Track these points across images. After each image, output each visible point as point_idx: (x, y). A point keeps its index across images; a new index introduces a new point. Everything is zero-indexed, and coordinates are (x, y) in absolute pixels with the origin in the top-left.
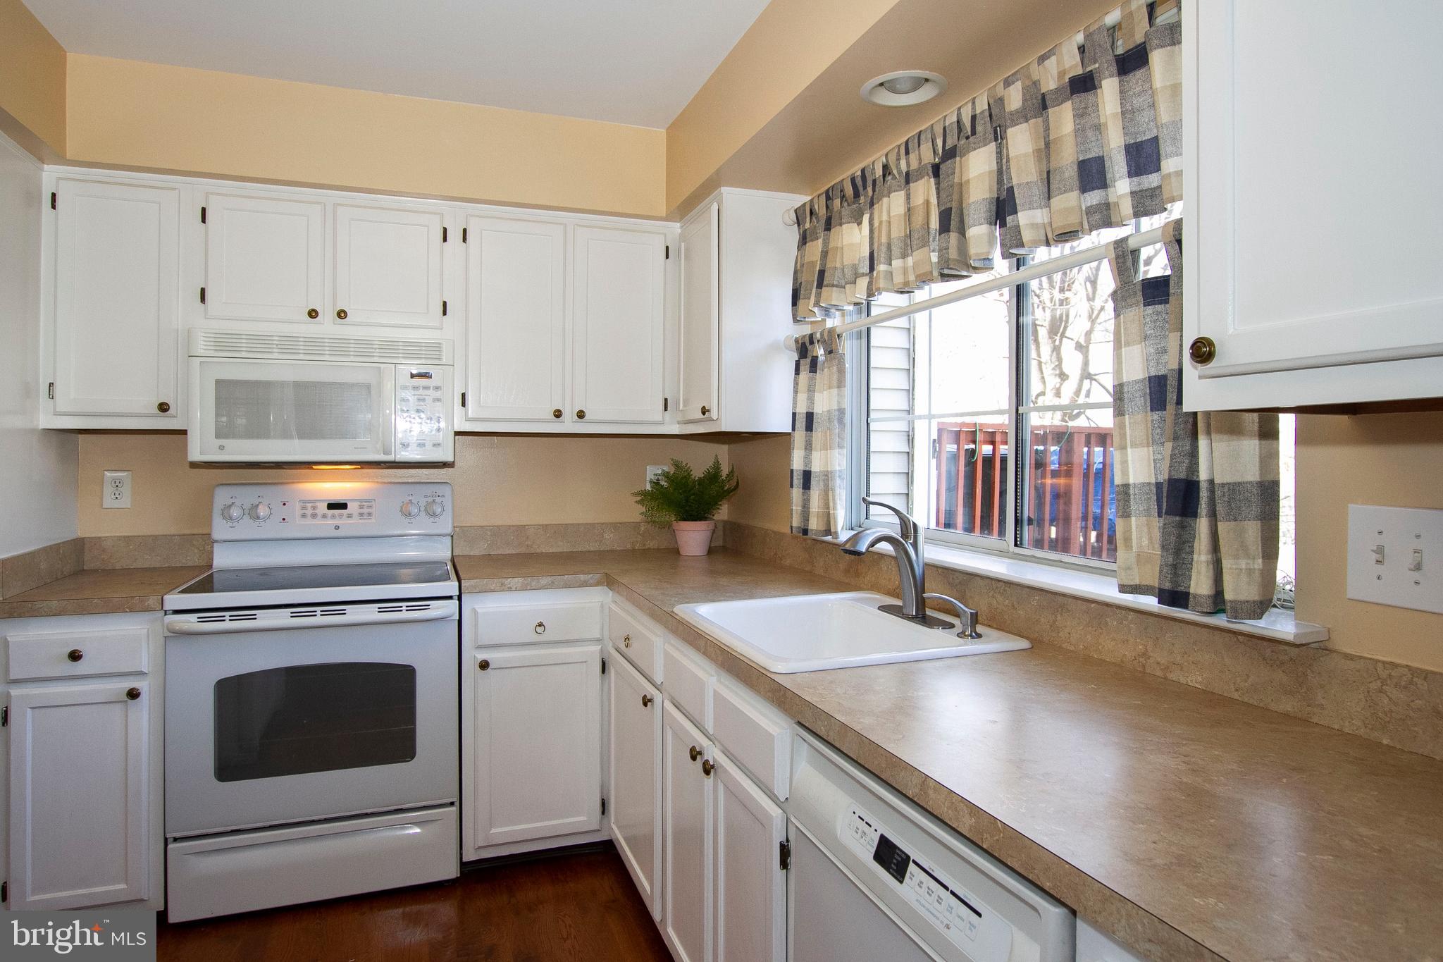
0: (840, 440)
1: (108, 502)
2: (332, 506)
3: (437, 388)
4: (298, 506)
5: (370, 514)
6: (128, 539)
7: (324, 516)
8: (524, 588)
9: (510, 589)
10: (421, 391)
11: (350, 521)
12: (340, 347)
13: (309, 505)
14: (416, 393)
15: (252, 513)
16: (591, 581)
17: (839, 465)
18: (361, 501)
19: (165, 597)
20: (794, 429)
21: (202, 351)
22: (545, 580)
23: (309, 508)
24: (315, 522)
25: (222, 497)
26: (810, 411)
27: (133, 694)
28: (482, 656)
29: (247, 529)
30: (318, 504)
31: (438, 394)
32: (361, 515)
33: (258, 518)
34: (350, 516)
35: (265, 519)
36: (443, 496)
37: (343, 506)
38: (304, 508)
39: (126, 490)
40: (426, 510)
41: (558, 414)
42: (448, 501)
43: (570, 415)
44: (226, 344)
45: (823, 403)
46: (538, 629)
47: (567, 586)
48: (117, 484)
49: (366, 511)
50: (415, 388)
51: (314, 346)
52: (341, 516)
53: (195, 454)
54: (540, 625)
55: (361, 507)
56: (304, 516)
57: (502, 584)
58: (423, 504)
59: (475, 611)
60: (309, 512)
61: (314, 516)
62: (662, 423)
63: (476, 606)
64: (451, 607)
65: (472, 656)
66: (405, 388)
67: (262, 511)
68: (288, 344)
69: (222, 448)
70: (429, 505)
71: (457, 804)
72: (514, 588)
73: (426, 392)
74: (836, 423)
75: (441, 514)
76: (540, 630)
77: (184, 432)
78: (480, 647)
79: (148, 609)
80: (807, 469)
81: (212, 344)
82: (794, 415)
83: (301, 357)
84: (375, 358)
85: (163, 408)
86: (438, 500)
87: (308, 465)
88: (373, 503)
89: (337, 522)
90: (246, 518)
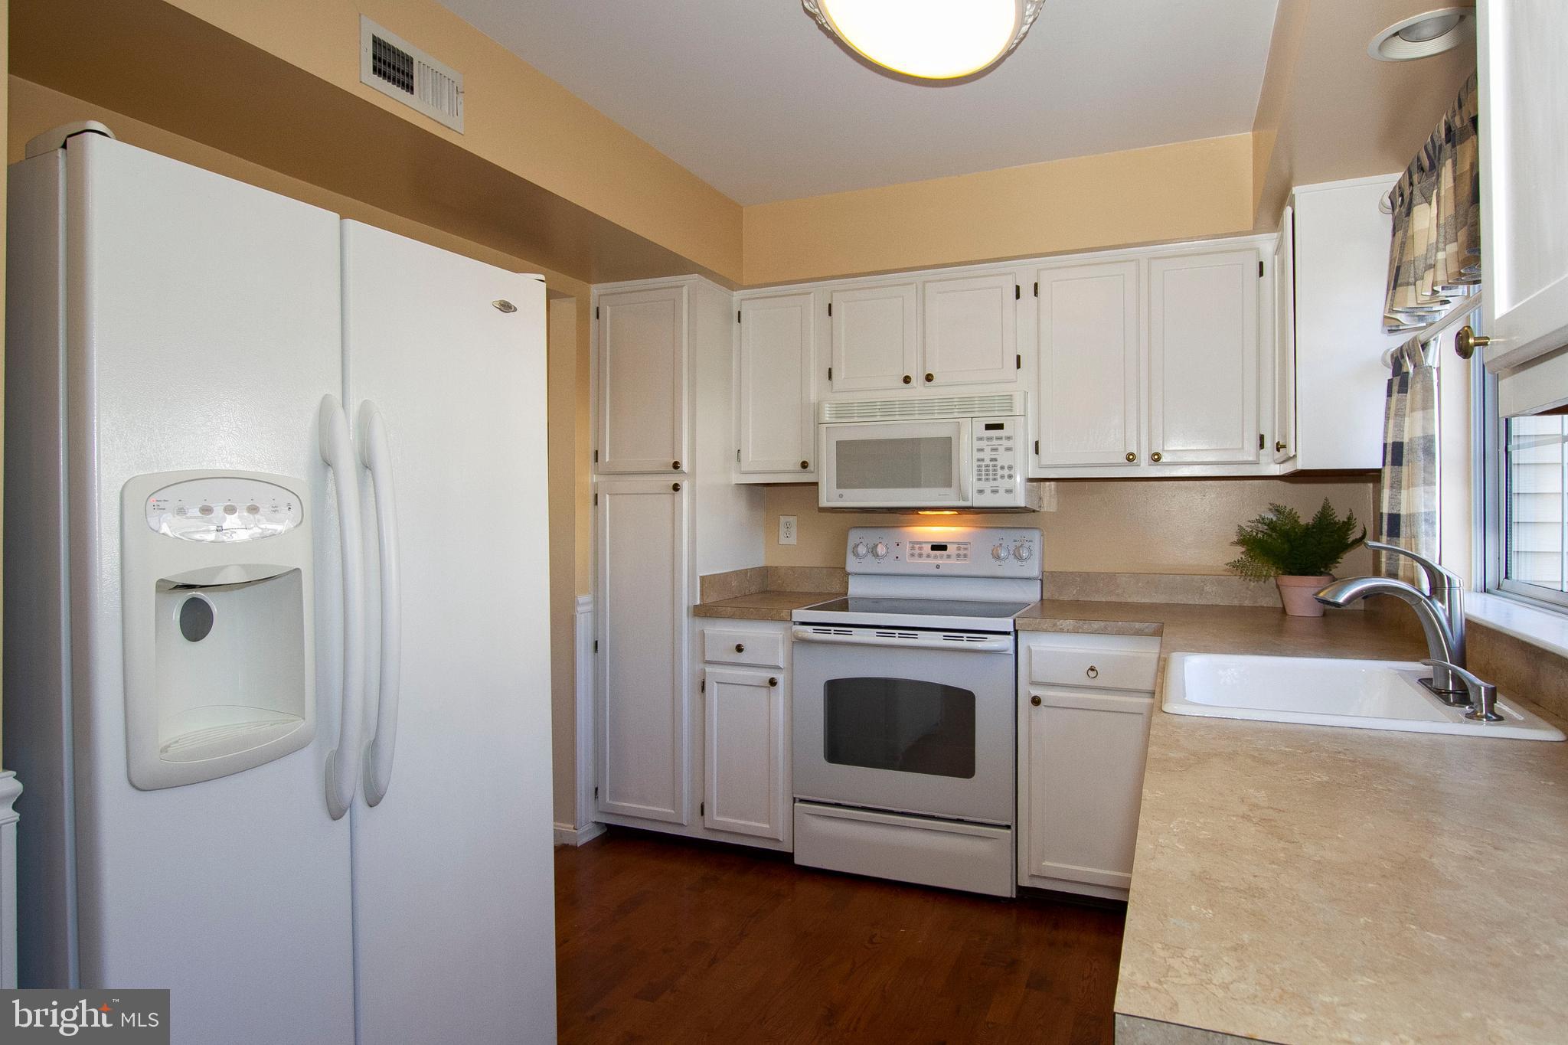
0: (1426, 475)
1: (783, 541)
2: (935, 548)
3: (1009, 438)
4: (908, 546)
5: (965, 556)
6: (792, 568)
7: (928, 556)
8: (1075, 631)
9: (1062, 631)
10: (995, 442)
11: (948, 561)
12: (926, 407)
13: (917, 546)
14: (989, 443)
15: (873, 551)
16: (1146, 630)
17: (1425, 506)
18: (958, 543)
19: (793, 611)
20: (1384, 464)
21: (827, 419)
22: (1096, 625)
23: (917, 548)
24: (920, 561)
25: (854, 537)
26: (1398, 440)
27: (773, 682)
28: (1035, 692)
29: (870, 565)
30: (923, 545)
31: (1008, 444)
32: (958, 556)
33: (878, 556)
34: (949, 557)
35: (883, 556)
36: (1031, 541)
37: (943, 548)
38: (913, 548)
39: (794, 530)
40: (1014, 554)
41: (1131, 458)
42: (1036, 547)
43: (1144, 457)
44: (843, 411)
45: (1411, 430)
46: (1090, 673)
47: (1120, 633)
48: (788, 526)
49: (962, 552)
50: (990, 439)
51: (906, 407)
52: (942, 556)
53: (824, 502)
54: (1092, 669)
55: (959, 549)
56: (912, 555)
57: (1055, 625)
58: (1012, 548)
59: (1029, 649)
60: (917, 552)
61: (920, 555)
62: (1256, 463)
63: (1030, 645)
64: (1007, 642)
65: (1026, 691)
66: (980, 439)
67: (881, 550)
68: (887, 408)
69: (841, 496)
70: (1018, 548)
71: (1013, 828)
72: (1065, 630)
73: (999, 442)
74: (1421, 454)
75: (1028, 558)
76: (1092, 674)
77: (816, 484)
78: (1033, 683)
79: (782, 620)
80: (1395, 512)
81: (834, 412)
82: (1385, 445)
83: (897, 418)
84: (936, 415)
85: (804, 465)
86: (1027, 544)
87: (915, 510)
88: (969, 546)
89: (940, 562)
90: (870, 555)
